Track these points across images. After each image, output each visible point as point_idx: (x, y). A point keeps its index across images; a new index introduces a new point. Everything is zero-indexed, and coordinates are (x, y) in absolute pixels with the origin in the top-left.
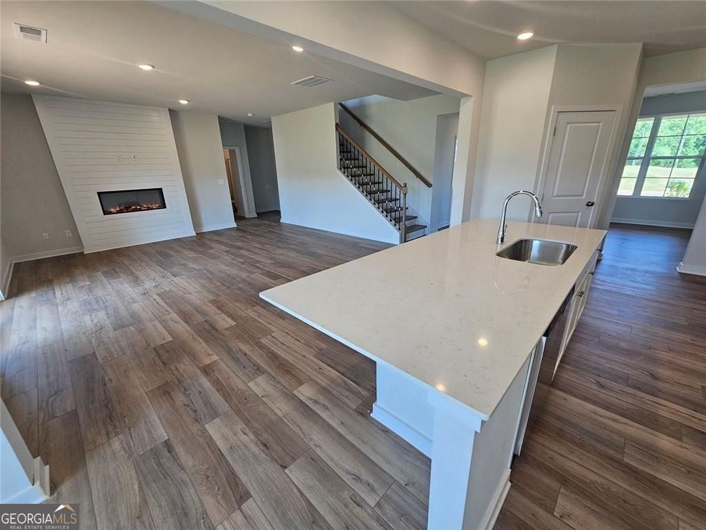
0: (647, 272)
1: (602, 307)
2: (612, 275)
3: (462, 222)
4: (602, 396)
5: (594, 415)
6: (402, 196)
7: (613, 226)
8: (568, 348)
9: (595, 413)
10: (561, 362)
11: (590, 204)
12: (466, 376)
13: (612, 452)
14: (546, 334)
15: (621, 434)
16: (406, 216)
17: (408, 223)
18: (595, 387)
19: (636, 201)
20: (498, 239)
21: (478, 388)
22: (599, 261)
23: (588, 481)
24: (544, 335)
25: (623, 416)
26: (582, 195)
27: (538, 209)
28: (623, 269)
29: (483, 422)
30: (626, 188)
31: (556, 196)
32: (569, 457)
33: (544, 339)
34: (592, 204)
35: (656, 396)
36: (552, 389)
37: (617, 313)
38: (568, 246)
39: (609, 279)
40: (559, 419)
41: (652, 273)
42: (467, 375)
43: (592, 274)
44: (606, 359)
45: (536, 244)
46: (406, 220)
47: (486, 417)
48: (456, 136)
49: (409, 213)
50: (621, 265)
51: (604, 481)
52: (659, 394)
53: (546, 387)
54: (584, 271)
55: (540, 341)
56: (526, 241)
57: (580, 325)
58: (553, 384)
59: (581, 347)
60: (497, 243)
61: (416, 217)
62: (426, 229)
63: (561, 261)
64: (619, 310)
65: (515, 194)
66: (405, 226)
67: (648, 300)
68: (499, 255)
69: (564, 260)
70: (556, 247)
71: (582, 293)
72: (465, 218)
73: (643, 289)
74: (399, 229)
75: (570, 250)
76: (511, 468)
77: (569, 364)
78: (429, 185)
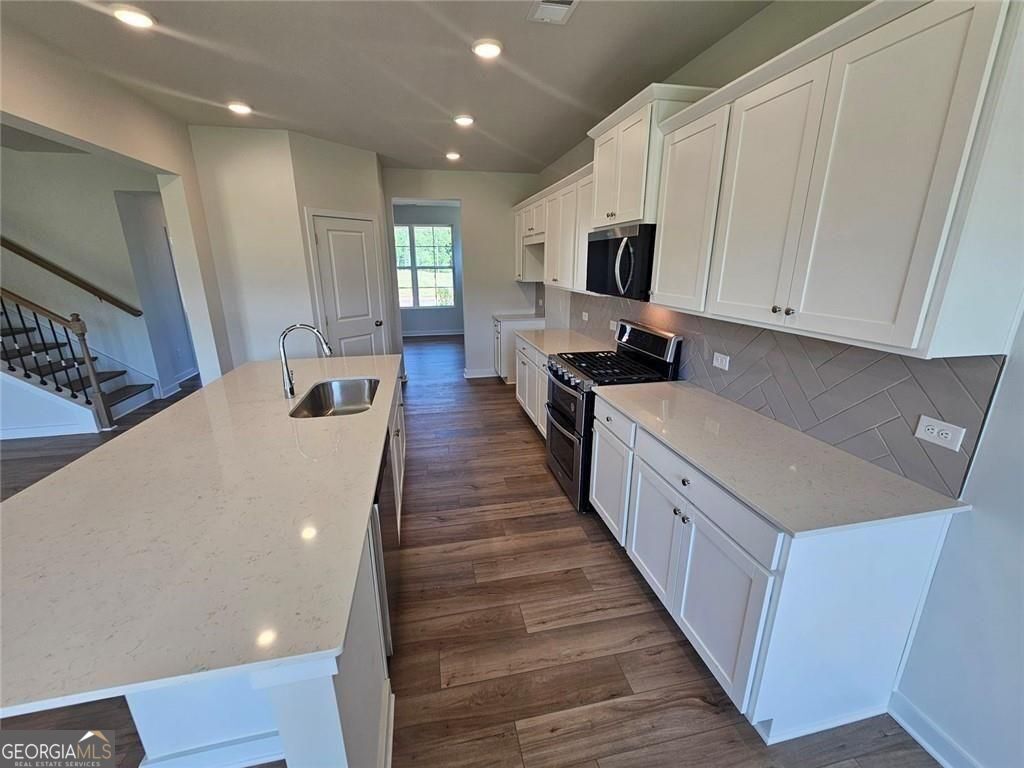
0: (445, 385)
1: (421, 434)
2: (420, 397)
3: (223, 373)
4: (446, 530)
5: (445, 555)
6: (74, 338)
7: (407, 340)
8: (404, 494)
9: (445, 552)
10: (402, 514)
11: (379, 324)
12: (298, 614)
13: (466, 582)
14: (376, 501)
15: (467, 559)
16: (97, 375)
17: (106, 387)
18: (438, 524)
19: (417, 313)
20: (286, 391)
21: (319, 619)
22: (404, 384)
23: (457, 627)
24: (374, 503)
25: (465, 540)
26: (368, 315)
27: (325, 346)
28: (428, 386)
29: (338, 658)
30: (405, 300)
31: (342, 318)
32: (439, 614)
33: (376, 506)
34: (381, 324)
35: (480, 505)
36: (402, 552)
37: (434, 436)
38: (370, 381)
39: (419, 401)
40: (418, 580)
41: (450, 384)
42: (298, 611)
43: (402, 405)
44: (438, 489)
45: (336, 387)
46: (99, 382)
47: (337, 651)
48: (165, 229)
49: (102, 366)
50: (424, 383)
51: (468, 616)
52: (483, 502)
53: (395, 553)
54: (393, 406)
55: (373, 509)
56: (323, 385)
57: (408, 462)
58: (404, 545)
59: (415, 487)
60: (287, 397)
61: (125, 372)
62: (153, 388)
63: (367, 400)
64: (436, 433)
65: (290, 329)
66: (103, 394)
67: (453, 413)
68: (294, 414)
69: (372, 399)
70: (358, 385)
71: (398, 431)
72: (226, 366)
73: (448, 403)
74: (88, 402)
75: (374, 385)
76: (389, 677)
77: (410, 513)
78: (136, 313)
